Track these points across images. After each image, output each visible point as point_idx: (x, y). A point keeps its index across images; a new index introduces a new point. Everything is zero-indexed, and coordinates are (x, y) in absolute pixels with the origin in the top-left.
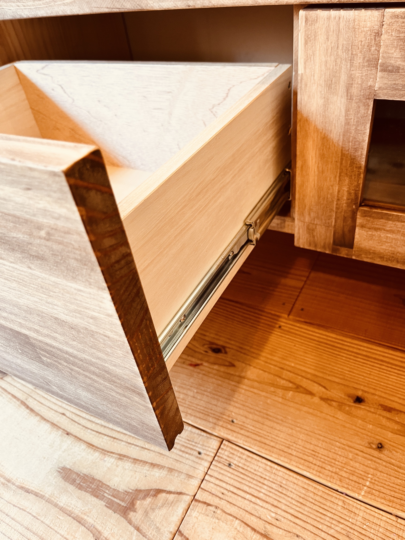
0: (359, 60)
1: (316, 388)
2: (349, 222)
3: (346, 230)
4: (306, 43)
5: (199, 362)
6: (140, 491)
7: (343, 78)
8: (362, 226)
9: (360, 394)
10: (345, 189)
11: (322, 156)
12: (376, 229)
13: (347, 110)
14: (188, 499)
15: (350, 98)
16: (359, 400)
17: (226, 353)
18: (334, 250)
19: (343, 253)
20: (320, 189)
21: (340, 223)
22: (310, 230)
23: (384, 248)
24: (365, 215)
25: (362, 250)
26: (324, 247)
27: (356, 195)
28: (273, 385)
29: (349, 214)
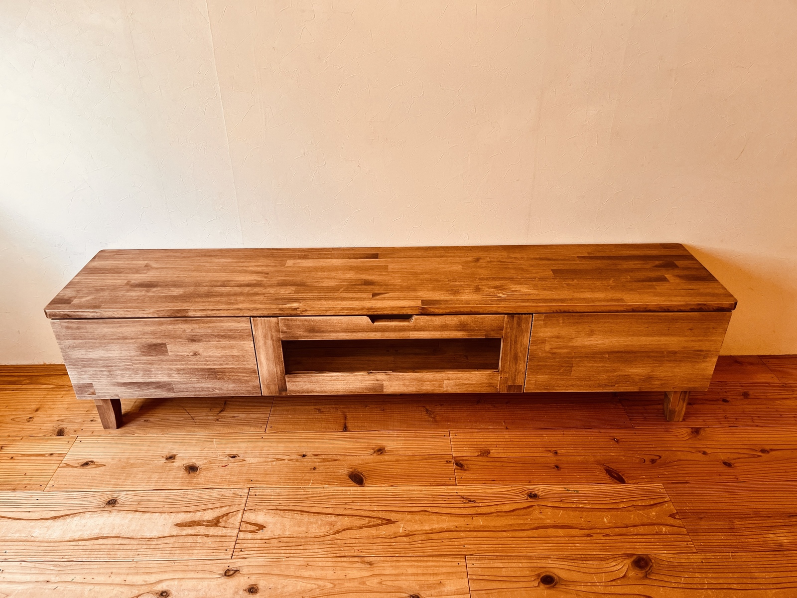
0: (273, 330)
1: (285, 457)
2: (283, 381)
3: (283, 385)
4: (254, 326)
5: (227, 464)
6: (220, 517)
7: (269, 335)
8: (288, 382)
9: (304, 453)
10: (279, 369)
11: (267, 359)
12: (294, 382)
13: (273, 344)
14: (242, 511)
15: (273, 340)
16: (304, 456)
17: (239, 456)
18: (280, 394)
19: (284, 394)
20: (269, 371)
21: (280, 382)
22: (268, 387)
23: (299, 388)
24: (288, 377)
25: (291, 391)
26: (275, 393)
27: (283, 370)
28: (266, 462)
29: (282, 378)
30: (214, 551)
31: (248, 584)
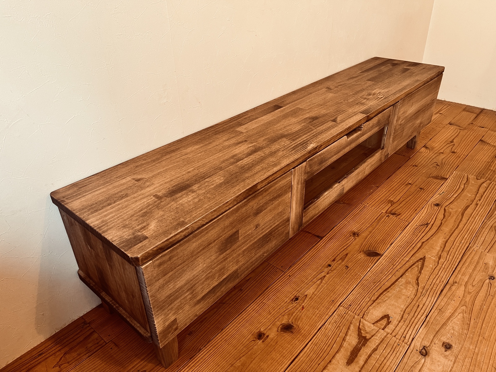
30: (395, 352)
31: (441, 347)
